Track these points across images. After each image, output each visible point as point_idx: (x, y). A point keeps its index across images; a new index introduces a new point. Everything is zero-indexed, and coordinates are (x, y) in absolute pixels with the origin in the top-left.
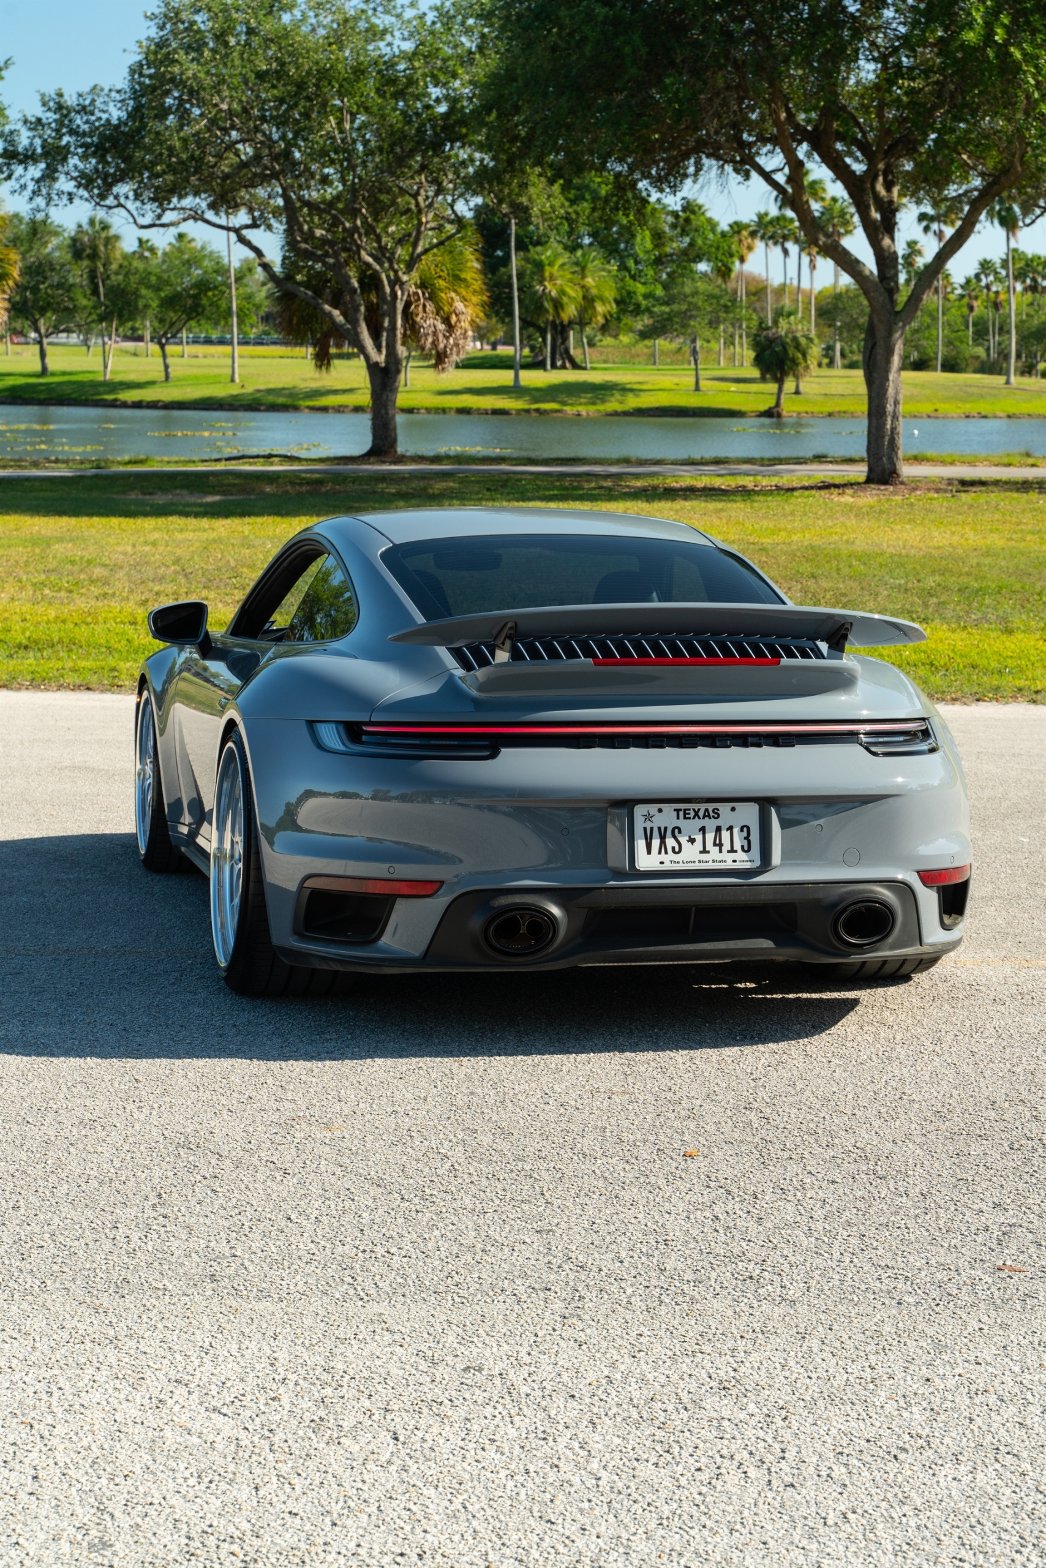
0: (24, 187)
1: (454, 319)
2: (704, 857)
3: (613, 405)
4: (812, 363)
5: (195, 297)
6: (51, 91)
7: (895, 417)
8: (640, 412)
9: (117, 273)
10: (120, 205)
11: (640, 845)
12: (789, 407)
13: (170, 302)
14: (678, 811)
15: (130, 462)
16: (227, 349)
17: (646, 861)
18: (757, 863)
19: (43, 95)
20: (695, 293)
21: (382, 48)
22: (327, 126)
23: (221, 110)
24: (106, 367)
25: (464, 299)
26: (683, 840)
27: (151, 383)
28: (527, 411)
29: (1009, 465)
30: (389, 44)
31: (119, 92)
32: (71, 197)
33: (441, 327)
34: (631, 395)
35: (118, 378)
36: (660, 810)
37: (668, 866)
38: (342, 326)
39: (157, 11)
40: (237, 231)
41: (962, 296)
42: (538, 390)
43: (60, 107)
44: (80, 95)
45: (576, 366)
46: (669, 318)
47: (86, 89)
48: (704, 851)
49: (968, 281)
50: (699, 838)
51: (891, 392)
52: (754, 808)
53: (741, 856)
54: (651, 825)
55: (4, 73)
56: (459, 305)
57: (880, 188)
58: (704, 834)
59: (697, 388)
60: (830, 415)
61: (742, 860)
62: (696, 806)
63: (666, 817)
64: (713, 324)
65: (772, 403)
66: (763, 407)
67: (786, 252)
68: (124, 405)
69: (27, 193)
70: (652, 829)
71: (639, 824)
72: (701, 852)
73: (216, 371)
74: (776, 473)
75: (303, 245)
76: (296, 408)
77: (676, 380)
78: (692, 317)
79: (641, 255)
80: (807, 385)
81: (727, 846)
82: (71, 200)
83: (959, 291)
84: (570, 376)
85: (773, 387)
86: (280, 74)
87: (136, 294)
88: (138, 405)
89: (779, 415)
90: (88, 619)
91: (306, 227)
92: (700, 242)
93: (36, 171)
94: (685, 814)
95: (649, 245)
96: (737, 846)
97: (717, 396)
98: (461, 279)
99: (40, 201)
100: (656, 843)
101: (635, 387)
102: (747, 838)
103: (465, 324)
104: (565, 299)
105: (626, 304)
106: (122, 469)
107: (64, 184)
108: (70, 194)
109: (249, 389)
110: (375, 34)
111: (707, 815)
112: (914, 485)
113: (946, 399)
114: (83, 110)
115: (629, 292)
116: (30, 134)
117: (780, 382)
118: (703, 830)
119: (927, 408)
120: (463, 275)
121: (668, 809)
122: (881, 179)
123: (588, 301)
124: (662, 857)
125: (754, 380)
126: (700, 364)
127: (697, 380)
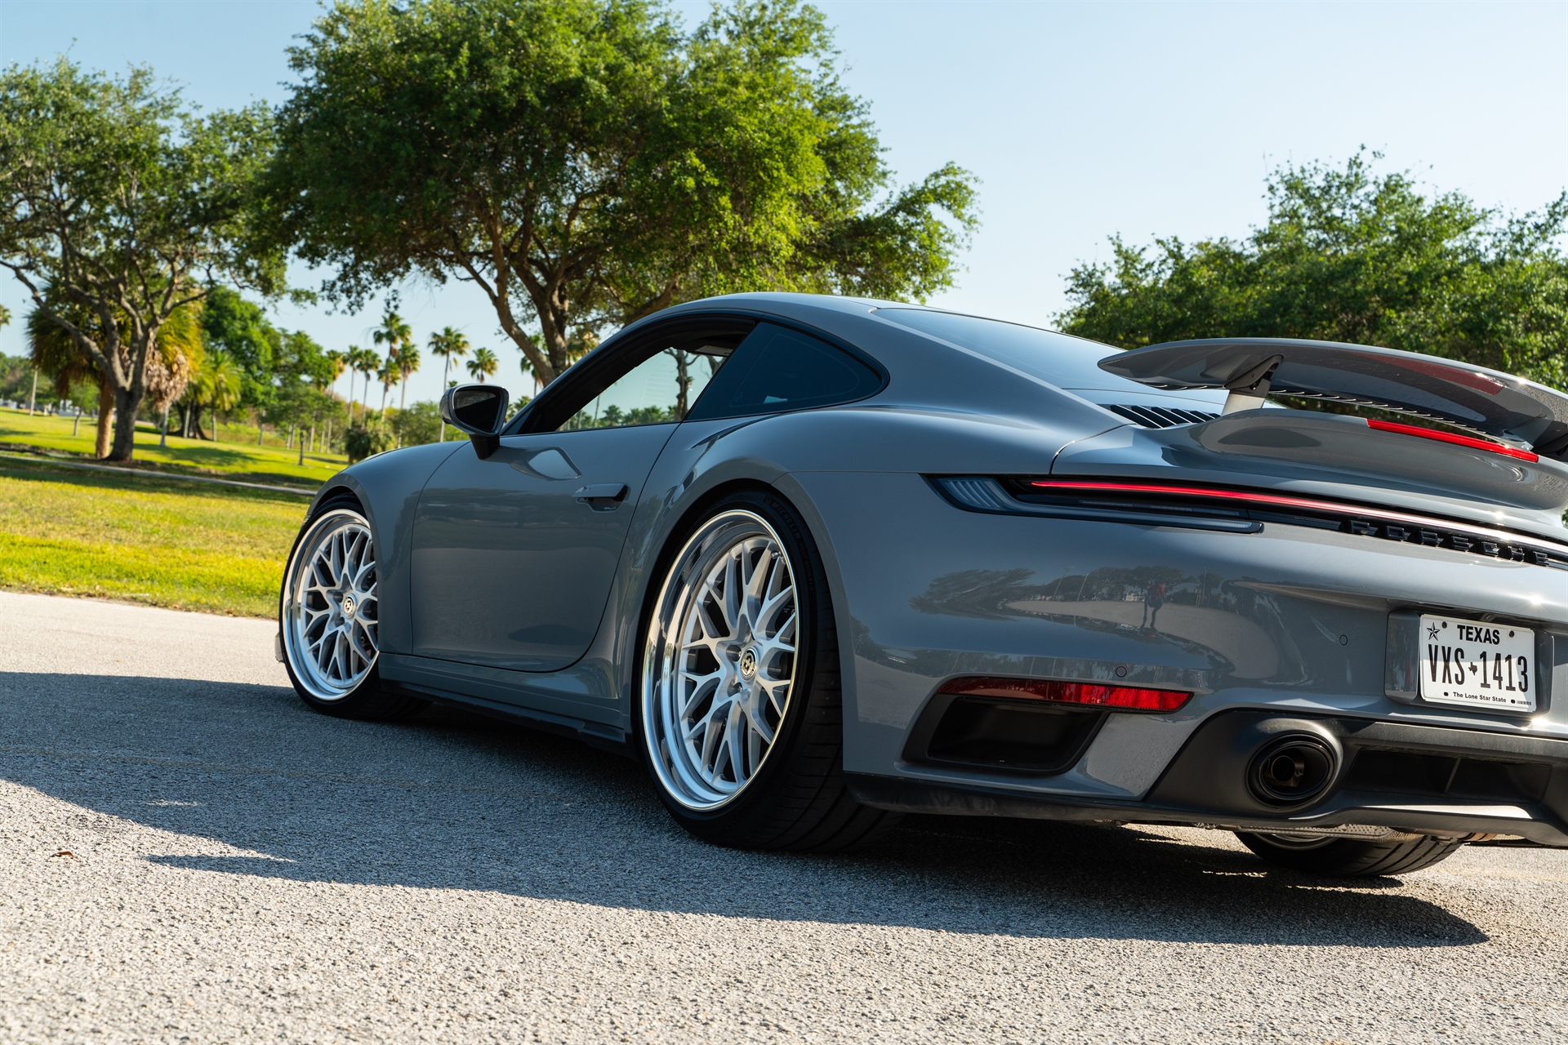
1: (175, 367)
2: (1485, 692)
3: (237, 468)
11: (1425, 665)
14: (1461, 627)
17: (1433, 690)
18: (1534, 708)
21: (162, 141)
22: (118, 191)
23: (24, 167)
25: (185, 355)
26: (1466, 667)
30: (168, 139)
33: (165, 372)
34: (250, 462)
36: (1445, 625)
37: (1451, 700)
38: (97, 355)
40: (16, 269)
42: (179, 450)
45: (203, 437)
46: (286, 410)
48: (1485, 685)
50: (1479, 664)
52: (1530, 635)
53: (1518, 695)
54: (1436, 643)
56: (181, 358)
57: (555, 299)
58: (1485, 661)
59: (301, 463)
61: (1519, 701)
62: (1479, 625)
63: (1449, 634)
64: (316, 419)
67: (368, 377)
70: (1436, 647)
71: (1424, 640)
72: (1482, 685)
75: (75, 289)
77: (285, 455)
78: (303, 411)
79: (262, 363)
81: (1505, 683)
84: (198, 443)
91: (80, 271)
92: (307, 360)
94: (1468, 633)
95: (270, 358)
96: (1515, 684)
98: (184, 338)
100: (1440, 665)
101: (254, 457)
102: (1524, 673)
105: (248, 398)
110: (156, 130)
111: (1488, 637)
115: (251, 389)
118: (1483, 656)
120: (186, 335)
121: (1453, 623)
122: (557, 292)
123: (219, 391)
124: (1447, 687)
125: (344, 463)
126: (305, 450)
127: (301, 458)
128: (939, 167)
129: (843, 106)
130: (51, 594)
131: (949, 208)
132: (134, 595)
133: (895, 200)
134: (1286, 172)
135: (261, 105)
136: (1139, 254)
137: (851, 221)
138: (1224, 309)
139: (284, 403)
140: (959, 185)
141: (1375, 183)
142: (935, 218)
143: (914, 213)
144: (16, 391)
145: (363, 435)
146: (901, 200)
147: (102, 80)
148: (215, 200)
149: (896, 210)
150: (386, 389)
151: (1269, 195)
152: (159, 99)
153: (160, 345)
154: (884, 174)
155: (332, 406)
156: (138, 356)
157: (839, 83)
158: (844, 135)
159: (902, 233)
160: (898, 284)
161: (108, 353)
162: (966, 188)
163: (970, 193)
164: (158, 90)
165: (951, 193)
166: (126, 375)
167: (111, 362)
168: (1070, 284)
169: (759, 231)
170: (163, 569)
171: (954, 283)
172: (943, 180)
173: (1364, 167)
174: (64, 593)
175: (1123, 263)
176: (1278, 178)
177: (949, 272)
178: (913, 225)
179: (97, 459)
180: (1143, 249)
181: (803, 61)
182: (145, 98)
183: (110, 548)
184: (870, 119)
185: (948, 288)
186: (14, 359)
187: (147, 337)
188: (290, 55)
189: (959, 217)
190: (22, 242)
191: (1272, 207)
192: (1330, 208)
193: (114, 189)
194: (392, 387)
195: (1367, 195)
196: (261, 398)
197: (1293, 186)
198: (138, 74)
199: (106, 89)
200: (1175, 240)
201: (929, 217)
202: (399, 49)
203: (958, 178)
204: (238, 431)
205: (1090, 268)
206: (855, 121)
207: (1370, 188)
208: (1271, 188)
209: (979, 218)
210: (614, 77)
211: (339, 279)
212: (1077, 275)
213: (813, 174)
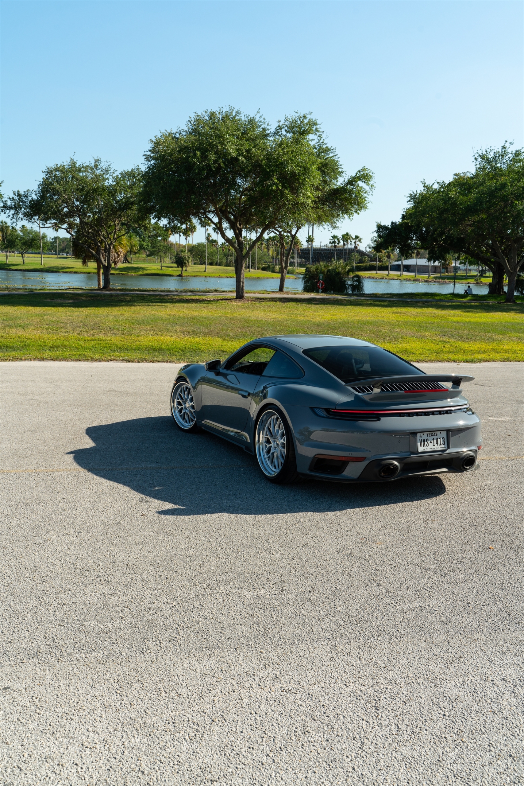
0: (9, 216)
1: (119, 253)
2: (434, 447)
3: (140, 273)
4: (190, 263)
5: (31, 242)
6: (16, 190)
7: (243, 282)
8: (147, 275)
9: (9, 236)
10: (35, 222)
11: (419, 444)
12: (184, 274)
13: (24, 244)
14: (427, 434)
15: (40, 290)
16: (40, 255)
17: (421, 449)
18: (446, 448)
19: (14, 192)
20: (160, 246)
21: (106, 183)
24: (7, 260)
25: (122, 248)
26: (429, 442)
27: (19, 264)
28: (119, 274)
29: (263, 293)
30: (108, 182)
31: (35, 191)
32: (22, 219)
33: (116, 255)
35: (11, 263)
36: (423, 434)
37: (426, 450)
38: (95, 254)
39: (45, 171)
40: (66, 230)
41: (221, 247)
43: (19, 195)
44: (24, 192)
45: (129, 262)
46: (154, 251)
47: (26, 190)
48: (434, 445)
49: (222, 243)
50: (432, 441)
51: (242, 276)
52: (445, 432)
53: (443, 446)
54: (421, 439)
55: (1, 185)
56: (121, 250)
59: (161, 269)
60: (194, 276)
61: (442, 447)
62: (432, 433)
63: (425, 436)
64: (165, 253)
65: (180, 273)
66: (178, 274)
67: (180, 236)
68: (13, 270)
69: (10, 218)
71: (419, 438)
73: (37, 262)
74: (206, 295)
75: (85, 234)
76: (59, 272)
77: (156, 267)
78: (160, 252)
80: (189, 269)
81: (439, 444)
82: (22, 220)
83: (220, 246)
84: (127, 265)
85: (180, 269)
86: (82, 189)
87: (15, 241)
88: (16, 270)
89: (182, 276)
90: (66, 338)
92: (159, 232)
93: (12, 212)
94: (429, 435)
96: (442, 443)
97: (166, 271)
98: (121, 243)
99: (14, 220)
100: (422, 443)
101: (146, 268)
102: (444, 441)
103: (122, 255)
105: (141, 247)
106: (38, 291)
107: (20, 216)
108: (22, 218)
109: (46, 267)
110: (104, 180)
111: (434, 435)
112: (248, 299)
113: (222, 273)
114: (26, 196)
115: (142, 244)
116: (11, 202)
117: (182, 268)
118: (433, 439)
119: (218, 275)
121: (425, 434)
124: (424, 448)
125: (175, 267)
126: (162, 263)
127: (161, 267)
128: (360, 168)
129: (327, 150)
130: (100, 361)
131: (364, 182)
132: (124, 358)
133: (346, 181)
134: (480, 153)
135: (137, 167)
136: (432, 186)
137: (332, 190)
138: (461, 204)
139: (154, 250)
140: (367, 174)
141: (511, 153)
142: (360, 186)
143: (353, 185)
144: (66, 249)
145: (181, 258)
146: (348, 181)
147: (85, 165)
148: (125, 203)
149: (346, 185)
150: (186, 239)
151: (475, 161)
152: (104, 168)
153: (114, 247)
154: (342, 172)
155: (170, 247)
156: (108, 254)
157: (324, 142)
158: (327, 161)
159: (349, 192)
160: (350, 209)
161: (99, 255)
162: (369, 175)
163: (371, 177)
164: (103, 165)
165: (364, 176)
166: (105, 261)
167: (100, 257)
168: (409, 199)
169: (301, 200)
170: (129, 345)
171: (368, 207)
172: (362, 173)
173: (507, 148)
174: (104, 360)
175: (426, 190)
176: (478, 155)
177: (366, 203)
178: (353, 189)
179: (99, 289)
180: (433, 184)
181: (311, 136)
182: (99, 169)
183: (113, 339)
184: (336, 153)
185: (366, 209)
186: (63, 238)
187: (110, 248)
188: (145, 157)
189: (368, 185)
190: (67, 219)
191: (476, 165)
192: (496, 164)
193: (93, 203)
194: (188, 238)
195: (509, 158)
196: (146, 247)
197: (483, 157)
198: (97, 161)
199: (87, 167)
200: (443, 182)
201: (358, 186)
202: (179, 152)
203: (367, 172)
204: (139, 257)
205: (415, 193)
206: (331, 155)
207: (510, 155)
208: (476, 159)
209: (375, 185)
210: (248, 155)
211: (168, 224)
212: (411, 195)
213: (316, 178)
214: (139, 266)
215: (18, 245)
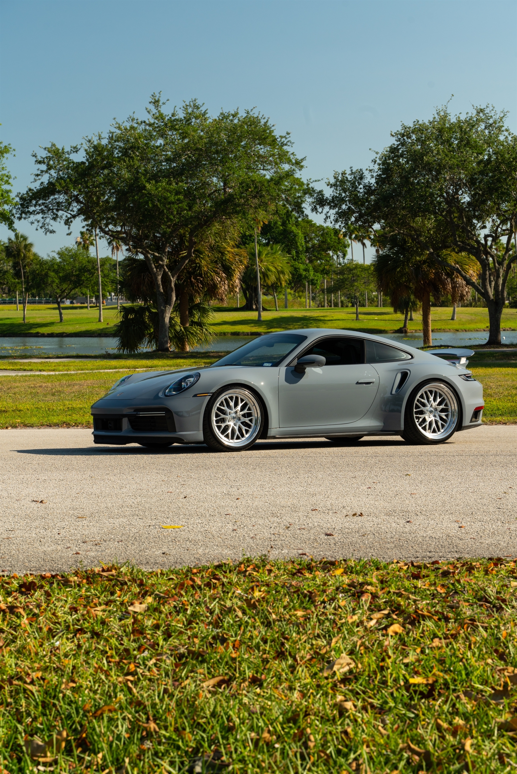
5: (77, 276)
12: (410, 327)
24: (25, 317)
59: (357, 319)
65: (401, 325)
66: (397, 328)
89: (406, 332)
101: (322, 318)
104: (269, 273)
115: (296, 268)
214: (306, 314)
215: (53, 282)
